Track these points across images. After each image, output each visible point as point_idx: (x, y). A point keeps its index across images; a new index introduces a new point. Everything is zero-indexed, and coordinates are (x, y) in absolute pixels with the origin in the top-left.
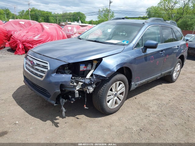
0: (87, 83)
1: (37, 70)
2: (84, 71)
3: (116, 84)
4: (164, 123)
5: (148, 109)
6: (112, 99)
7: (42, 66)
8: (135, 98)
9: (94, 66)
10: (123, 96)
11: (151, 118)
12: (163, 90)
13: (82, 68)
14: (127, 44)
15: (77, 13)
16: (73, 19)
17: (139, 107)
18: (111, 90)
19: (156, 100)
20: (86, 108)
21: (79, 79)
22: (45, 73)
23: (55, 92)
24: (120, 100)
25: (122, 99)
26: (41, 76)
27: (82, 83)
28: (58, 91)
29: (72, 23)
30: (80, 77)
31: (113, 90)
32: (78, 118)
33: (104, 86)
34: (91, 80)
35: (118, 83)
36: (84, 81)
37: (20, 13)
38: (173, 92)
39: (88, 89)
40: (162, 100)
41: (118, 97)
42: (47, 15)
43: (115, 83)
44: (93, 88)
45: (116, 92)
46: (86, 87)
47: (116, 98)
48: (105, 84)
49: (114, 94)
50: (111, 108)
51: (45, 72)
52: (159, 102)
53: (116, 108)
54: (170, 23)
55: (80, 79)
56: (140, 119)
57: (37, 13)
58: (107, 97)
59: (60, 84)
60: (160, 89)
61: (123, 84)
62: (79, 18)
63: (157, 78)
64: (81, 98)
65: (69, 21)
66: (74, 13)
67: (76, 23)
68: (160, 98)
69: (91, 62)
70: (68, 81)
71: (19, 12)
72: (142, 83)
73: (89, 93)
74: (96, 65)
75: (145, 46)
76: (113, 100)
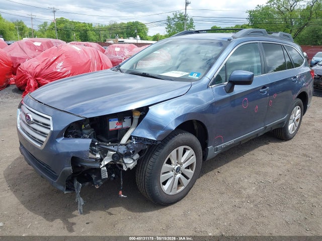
0: (122, 152)
1: (35, 130)
2: (117, 131)
3: (177, 151)
4: (265, 221)
5: (239, 192)
6: (171, 177)
7: (42, 124)
8: (218, 172)
9: (136, 121)
10: (192, 170)
11: (243, 211)
12: (270, 156)
13: (113, 125)
14: (197, 78)
15: (133, 23)
16: (126, 34)
17: (223, 189)
18: (169, 162)
19: (255, 175)
20: (122, 196)
21: (106, 145)
22: (46, 137)
23: (63, 170)
24: (187, 178)
25: (190, 177)
26: (41, 142)
27: (113, 153)
28: (69, 168)
29: (126, 40)
30: (108, 143)
31: (173, 162)
32: (110, 214)
33: (154, 156)
34: (128, 148)
35: (181, 149)
36: (116, 150)
37: (42, 28)
38: (287, 158)
39: (124, 162)
40: (265, 174)
41: (182, 174)
42: (84, 28)
43: (175, 150)
44: (134, 160)
45: (179, 165)
46: (121, 160)
47: (179, 175)
48: (157, 153)
49: (175, 169)
50: (171, 194)
51: (46, 135)
52: (260, 178)
53: (179, 193)
54: (280, 36)
55: (109, 146)
56: (222, 213)
57: (68, 27)
58: (162, 176)
59: (71, 156)
60: (265, 154)
61: (192, 150)
62: (136, 31)
63: (257, 134)
64: (114, 178)
65: (120, 38)
66: (128, 23)
67: (131, 40)
68: (263, 170)
69: (129, 114)
70: (85, 151)
71: (40, 26)
72: (227, 147)
73: (126, 170)
74: (139, 119)
75: (230, 82)
76: (174, 179)
